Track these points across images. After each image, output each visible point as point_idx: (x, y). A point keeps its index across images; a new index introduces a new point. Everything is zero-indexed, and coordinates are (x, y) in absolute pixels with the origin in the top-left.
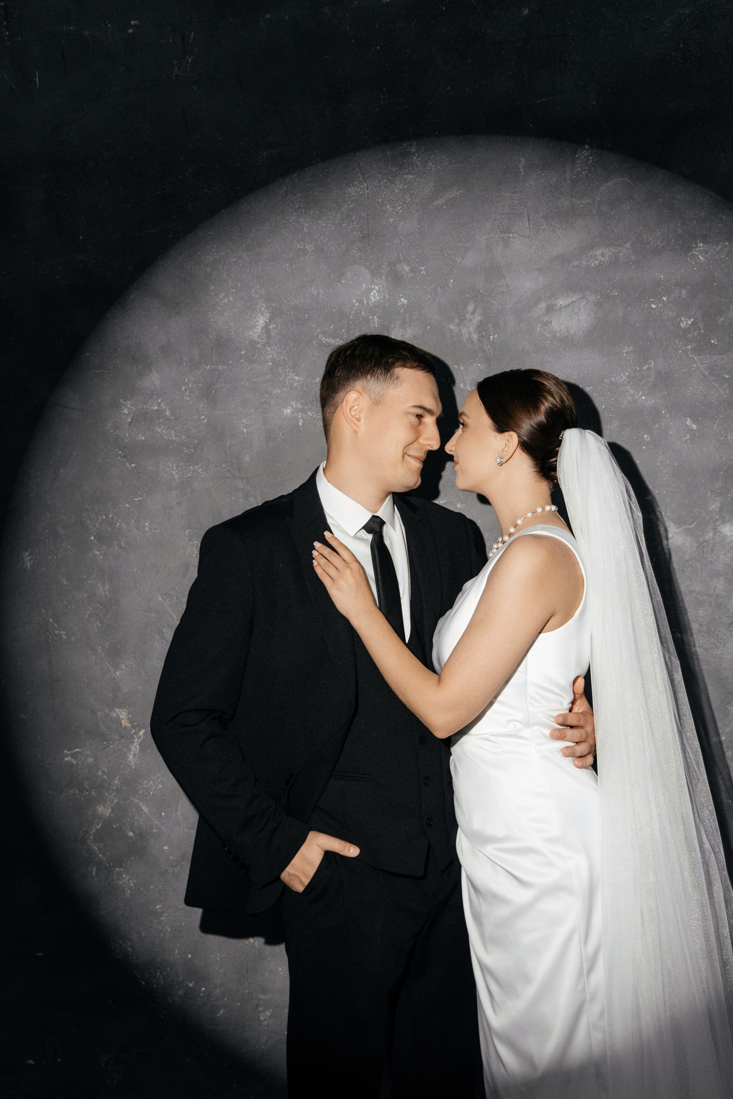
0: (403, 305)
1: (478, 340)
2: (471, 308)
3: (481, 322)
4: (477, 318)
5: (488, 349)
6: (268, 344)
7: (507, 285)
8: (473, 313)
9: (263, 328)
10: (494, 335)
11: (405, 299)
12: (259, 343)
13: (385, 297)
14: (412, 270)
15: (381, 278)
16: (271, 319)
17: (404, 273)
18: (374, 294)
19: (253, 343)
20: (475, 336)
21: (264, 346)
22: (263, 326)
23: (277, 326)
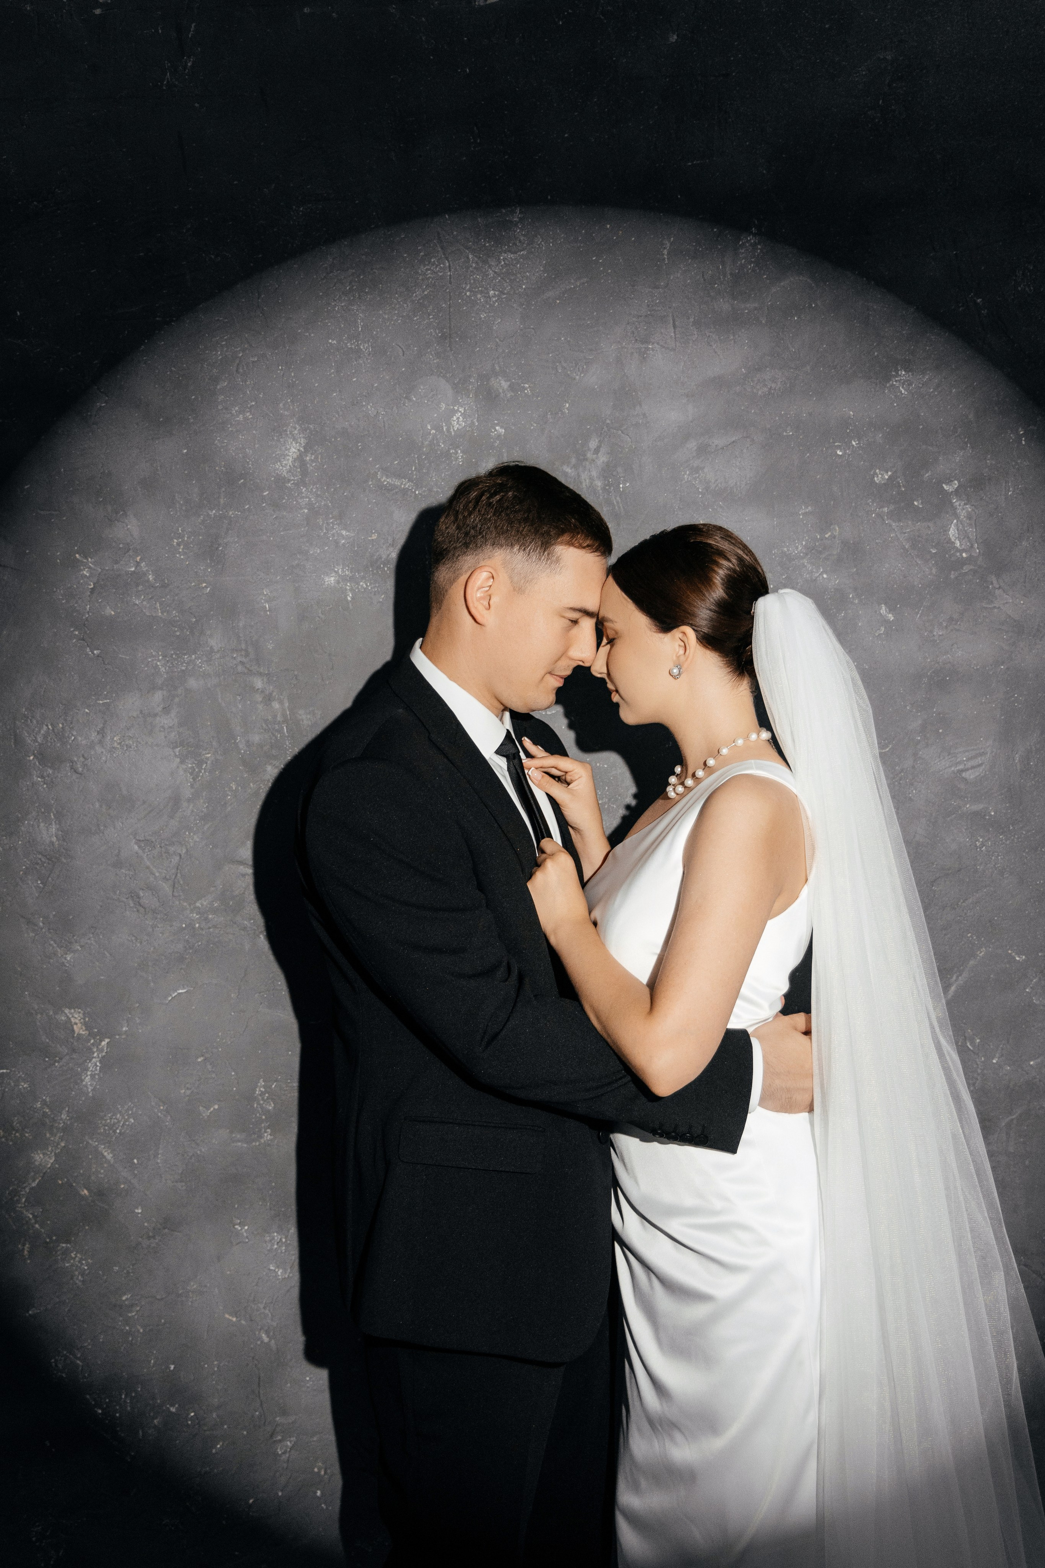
0: (499, 436)
1: (604, 489)
2: (593, 444)
3: (608, 464)
4: (602, 459)
5: (618, 503)
6: (302, 482)
7: (644, 415)
8: (597, 451)
9: (295, 460)
10: (624, 483)
11: (502, 427)
12: (289, 481)
13: (473, 422)
14: (512, 387)
15: (469, 397)
16: (308, 448)
17: (501, 391)
18: (458, 418)
19: (281, 481)
20: (599, 484)
21: (297, 485)
22: (295, 456)
23: (316, 458)
